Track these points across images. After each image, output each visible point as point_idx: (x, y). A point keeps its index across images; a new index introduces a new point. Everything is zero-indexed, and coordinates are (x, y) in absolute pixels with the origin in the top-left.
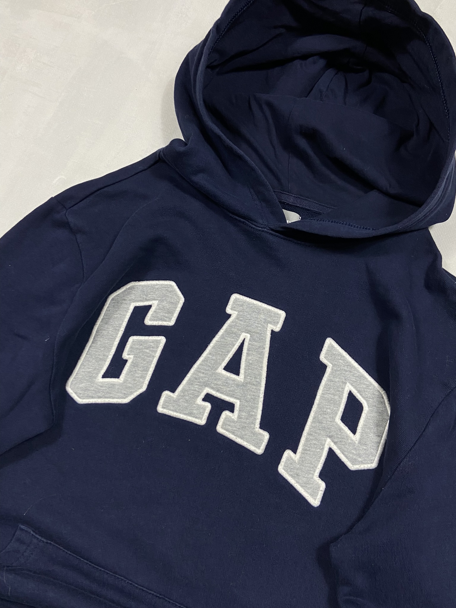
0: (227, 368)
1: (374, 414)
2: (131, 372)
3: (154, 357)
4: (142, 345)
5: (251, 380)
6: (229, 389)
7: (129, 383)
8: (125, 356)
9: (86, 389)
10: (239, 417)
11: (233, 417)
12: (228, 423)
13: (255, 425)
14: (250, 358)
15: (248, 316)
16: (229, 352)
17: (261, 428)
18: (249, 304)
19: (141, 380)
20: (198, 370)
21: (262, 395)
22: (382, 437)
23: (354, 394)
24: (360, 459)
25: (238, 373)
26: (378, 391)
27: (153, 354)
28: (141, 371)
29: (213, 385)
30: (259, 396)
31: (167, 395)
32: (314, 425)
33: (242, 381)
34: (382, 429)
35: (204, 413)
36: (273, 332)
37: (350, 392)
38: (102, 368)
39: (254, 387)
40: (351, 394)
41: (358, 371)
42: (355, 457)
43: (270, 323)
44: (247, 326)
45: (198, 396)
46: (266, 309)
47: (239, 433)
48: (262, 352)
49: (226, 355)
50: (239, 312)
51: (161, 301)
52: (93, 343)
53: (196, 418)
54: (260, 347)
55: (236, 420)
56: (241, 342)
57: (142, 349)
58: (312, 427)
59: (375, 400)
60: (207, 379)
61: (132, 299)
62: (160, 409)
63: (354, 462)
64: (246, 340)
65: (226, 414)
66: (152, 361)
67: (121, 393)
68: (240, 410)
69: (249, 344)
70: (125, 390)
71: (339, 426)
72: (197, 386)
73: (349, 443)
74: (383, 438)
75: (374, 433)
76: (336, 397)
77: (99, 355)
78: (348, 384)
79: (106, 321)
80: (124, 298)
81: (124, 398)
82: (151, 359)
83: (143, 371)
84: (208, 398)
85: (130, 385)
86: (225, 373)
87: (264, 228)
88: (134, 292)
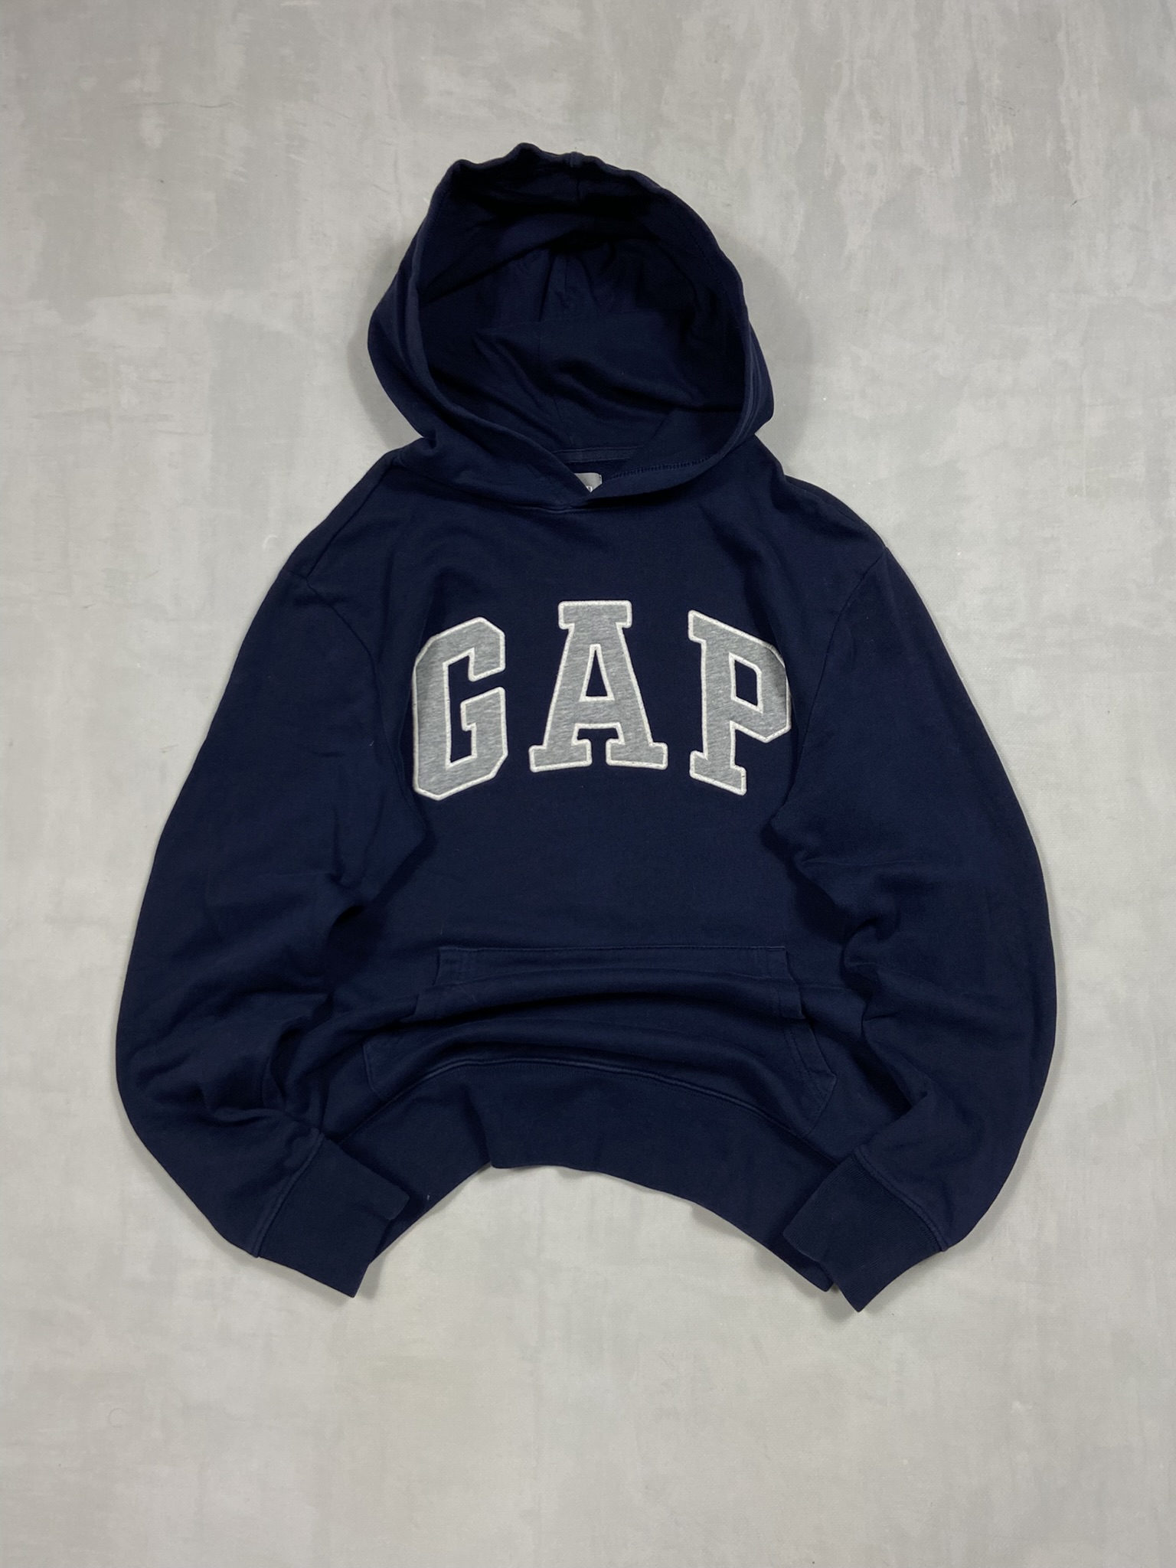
0: (590, 693)
1: (770, 675)
2: (483, 741)
3: (500, 714)
4: (479, 707)
5: (623, 694)
6: (602, 715)
7: (486, 755)
8: (465, 727)
9: (440, 782)
10: (626, 740)
11: (620, 743)
12: (617, 751)
13: (647, 740)
14: (611, 670)
15: (589, 623)
16: (584, 673)
17: (654, 741)
18: (584, 608)
19: (498, 746)
20: (558, 708)
21: (641, 706)
22: (785, 695)
23: (741, 662)
24: (771, 728)
25: (604, 694)
26: (766, 648)
27: (498, 712)
28: (493, 736)
29: (582, 718)
30: (639, 709)
31: (535, 750)
32: (710, 714)
33: (613, 699)
34: (783, 687)
35: (585, 751)
36: (624, 630)
37: (736, 661)
38: (445, 751)
39: (630, 701)
40: (737, 664)
41: (736, 635)
42: (765, 728)
43: (618, 620)
44: (593, 635)
45: (571, 737)
46: (605, 606)
47: (634, 757)
48: (622, 658)
49: (582, 679)
50: (575, 622)
51: (477, 647)
52: (420, 727)
53: (579, 760)
54: (617, 654)
55: (624, 744)
56: (593, 656)
57: (482, 711)
58: (709, 717)
59: (765, 659)
60: (572, 714)
61: (442, 658)
62: (534, 768)
63: (766, 734)
64: (598, 652)
65: (610, 743)
66: (500, 720)
67: (482, 769)
68: (624, 733)
69: (603, 655)
70: (485, 765)
71: (737, 703)
72: (565, 726)
73: (756, 716)
74: (787, 696)
75: (777, 694)
76: (723, 674)
77: (435, 738)
78: (730, 654)
79: (423, 696)
80: (431, 660)
81: (488, 774)
82: (498, 718)
83: (495, 734)
84: (583, 734)
85: (488, 757)
86: (589, 699)
87: (565, 509)
88: (439, 649)
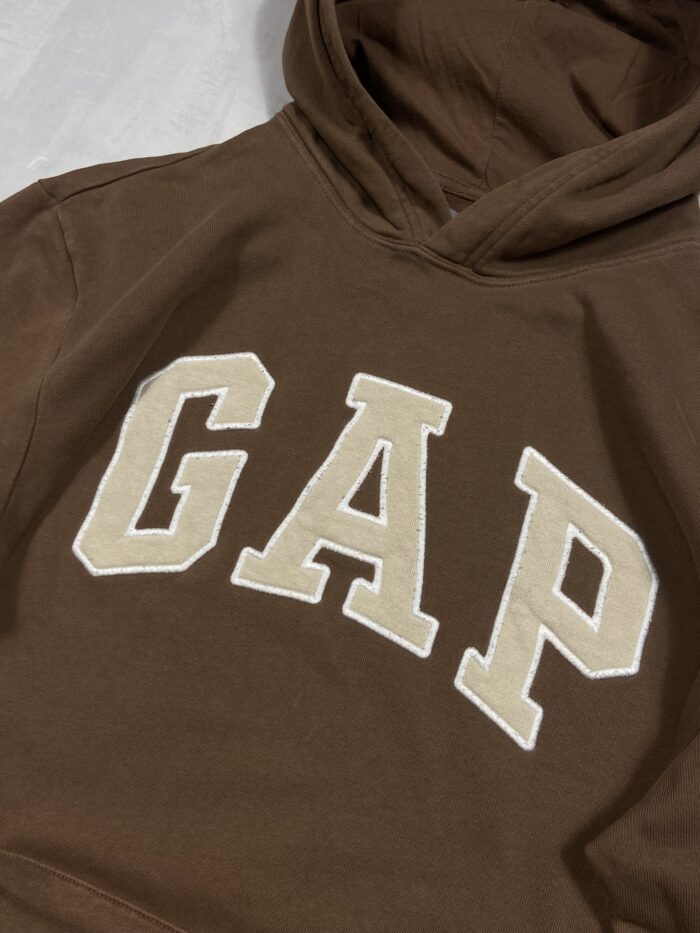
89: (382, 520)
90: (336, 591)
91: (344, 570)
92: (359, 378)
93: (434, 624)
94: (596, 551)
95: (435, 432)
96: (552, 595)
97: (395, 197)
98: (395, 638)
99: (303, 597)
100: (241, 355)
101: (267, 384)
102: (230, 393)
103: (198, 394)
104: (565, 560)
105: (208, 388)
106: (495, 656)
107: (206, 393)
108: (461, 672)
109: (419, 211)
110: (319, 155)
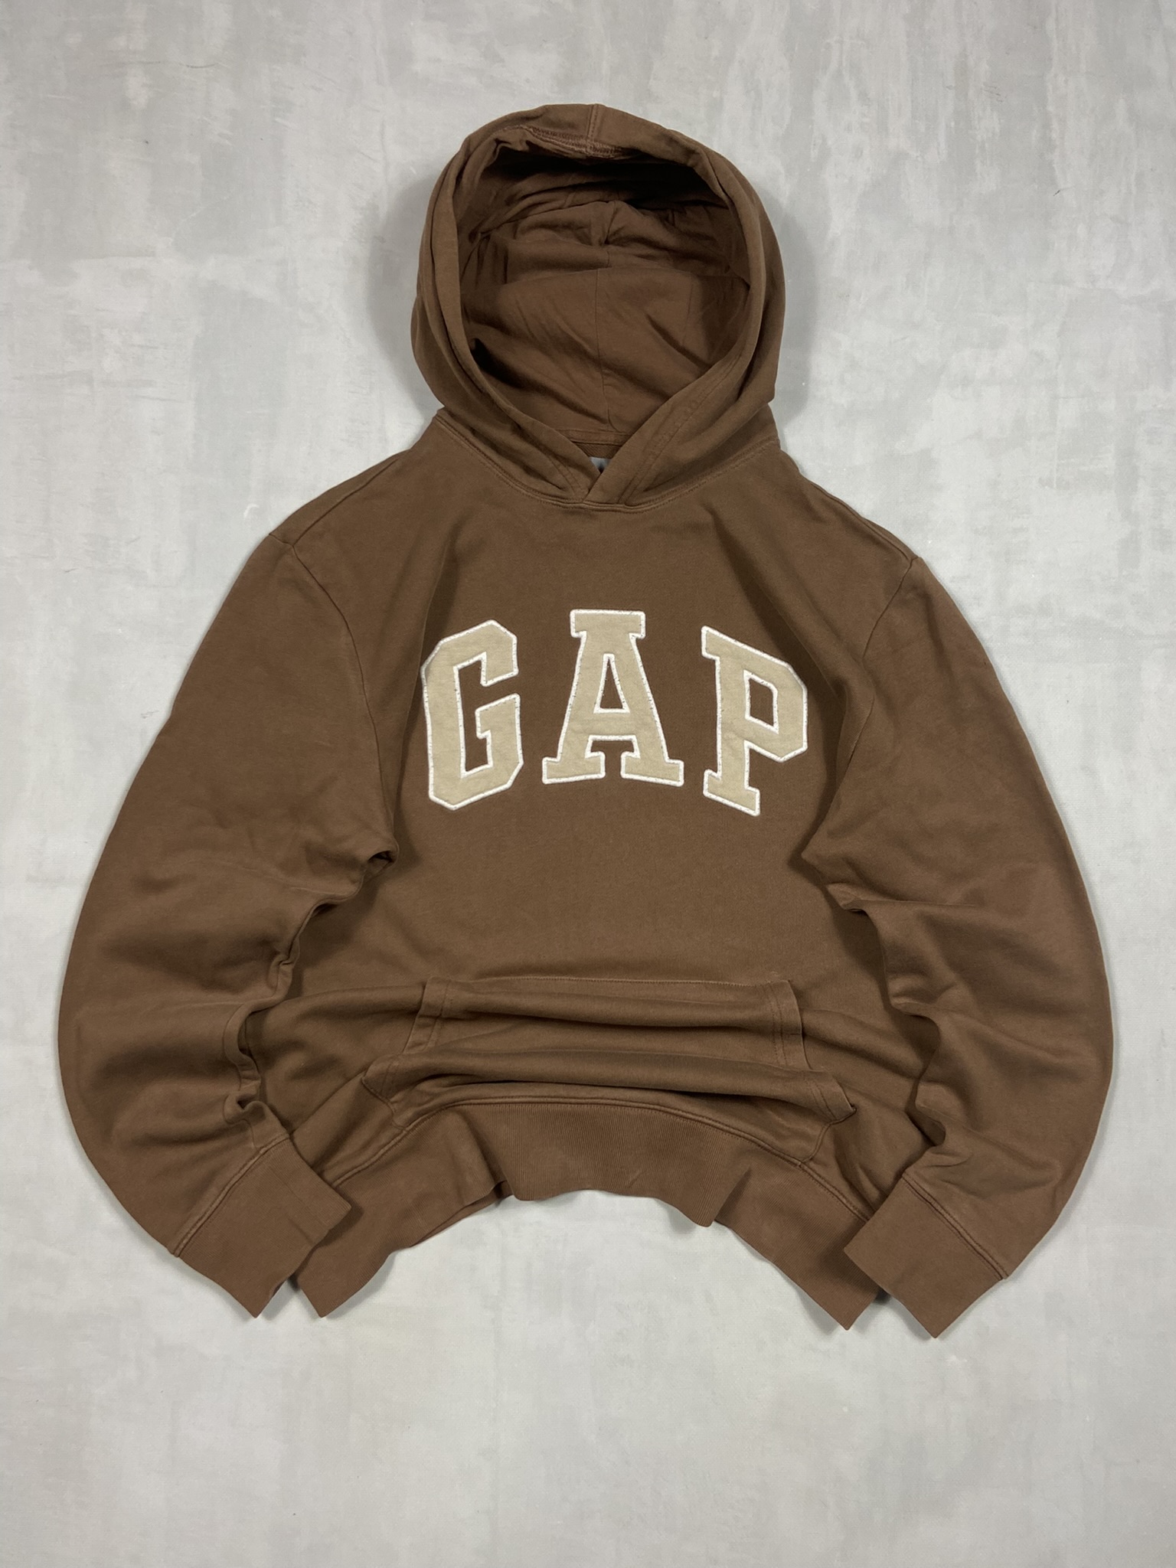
89: (626, 709)
90: (613, 765)
91: (613, 751)
92: (573, 614)
93: (681, 764)
94: (765, 683)
95: (639, 636)
96: (746, 720)
97: (552, 465)
98: (660, 781)
99: (594, 776)
100: (484, 625)
101: (511, 641)
102: (488, 657)
103: (466, 664)
104: (748, 695)
105: (472, 657)
106: (723, 770)
107: (471, 661)
108: (706, 786)
109: (572, 470)
110: (482, 447)
